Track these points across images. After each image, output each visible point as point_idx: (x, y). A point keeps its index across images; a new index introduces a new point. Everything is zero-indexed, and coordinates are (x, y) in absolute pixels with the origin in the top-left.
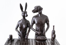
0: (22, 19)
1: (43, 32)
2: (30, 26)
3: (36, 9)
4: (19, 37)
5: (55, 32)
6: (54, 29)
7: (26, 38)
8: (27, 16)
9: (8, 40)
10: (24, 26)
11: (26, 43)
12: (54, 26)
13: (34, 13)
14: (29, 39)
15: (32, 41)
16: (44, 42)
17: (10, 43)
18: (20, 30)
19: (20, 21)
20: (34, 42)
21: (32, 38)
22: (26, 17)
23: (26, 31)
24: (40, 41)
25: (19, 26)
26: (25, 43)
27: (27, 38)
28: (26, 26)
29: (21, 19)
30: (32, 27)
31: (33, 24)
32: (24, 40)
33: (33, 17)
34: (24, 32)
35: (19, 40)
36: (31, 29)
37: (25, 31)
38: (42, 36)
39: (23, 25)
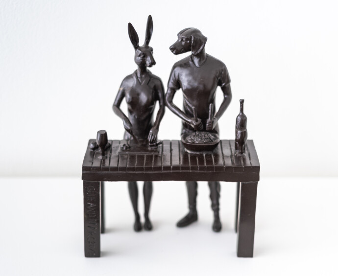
0: (136, 72)
1: (209, 120)
2: (164, 96)
3: (183, 43)
4: (125, 134)
5: (246, 120)
6: (242, 110)
7: (150, 138)
8: (153, 63)
9: (92, 146)
10: (144, 98)
11: (151, 156)
12: (242, 102)
13: (176, 54)
14: (161, 143)
15: (171, 150)
16: (209, 153)
17: (100, 157)
18: (130, 111)
19: (128, 78)
20: (176, 151)
21: (171, 139)
22: (150, 66)
23: (151, 115)
24: (197, 151)
25: (128, 96)
26: (148, 156)
27: (155, 140)
28: (151, 97)
29: (131, 72)
30: (171, 102)
31: (173, 91)
32: (144, 147)
33: (174, 67)
34: (145, 116)
35: (127, 148)
36: (166, 108)
37: (147, 114)
38: (203, 134)
39: (138, 94)
